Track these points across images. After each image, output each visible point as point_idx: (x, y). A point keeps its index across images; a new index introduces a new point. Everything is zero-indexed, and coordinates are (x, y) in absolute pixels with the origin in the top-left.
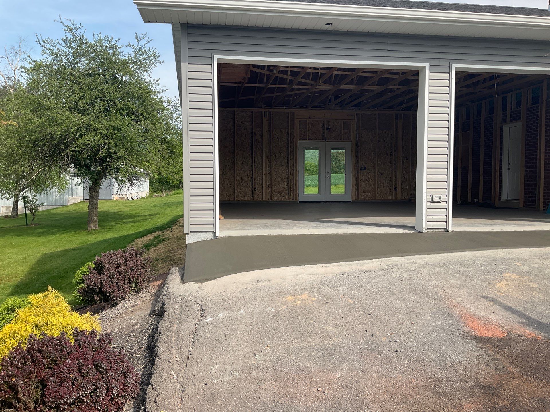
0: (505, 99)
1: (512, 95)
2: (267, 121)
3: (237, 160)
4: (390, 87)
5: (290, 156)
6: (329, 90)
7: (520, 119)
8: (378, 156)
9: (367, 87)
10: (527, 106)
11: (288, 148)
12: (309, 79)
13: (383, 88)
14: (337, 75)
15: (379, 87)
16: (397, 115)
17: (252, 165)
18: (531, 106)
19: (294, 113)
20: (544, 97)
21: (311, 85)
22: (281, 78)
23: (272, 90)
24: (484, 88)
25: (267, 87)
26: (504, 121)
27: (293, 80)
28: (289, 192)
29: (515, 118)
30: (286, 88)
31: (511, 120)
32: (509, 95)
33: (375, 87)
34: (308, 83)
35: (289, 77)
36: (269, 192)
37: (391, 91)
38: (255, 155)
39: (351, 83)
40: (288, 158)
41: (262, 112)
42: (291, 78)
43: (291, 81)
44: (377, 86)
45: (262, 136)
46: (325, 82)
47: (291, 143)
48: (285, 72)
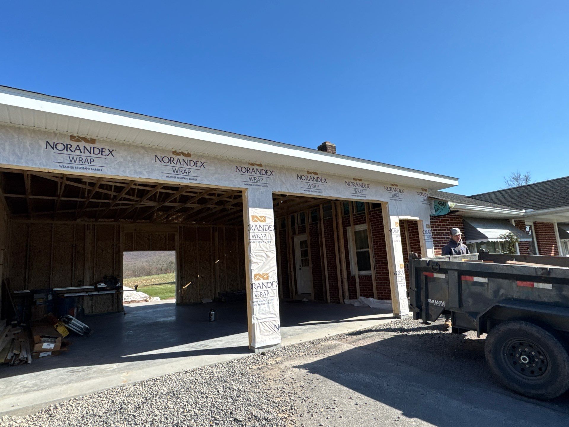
0: (293, 218)
1: (297, 215)
2: (90, 233)
3: (53, 274)
4: (209, 206)
5: (115, 267)
6: (154, 207)
7: (305, 232)
8: (200, 262)
9: (189, 205)
10: (309, 223)
11: (113, 259)
12: (134, 196)
13: (203, 206)
14: (161, 193)
15: (199, 205)
16: (213, 228)
17: (72, 278)
18: (312, 223)
19: (119, 226)
20: (322, 217)
21: (136, 201)
22: (105, 194)
23: (97, 205)
24: (279, 209)
25: (88, 202)
26: (294, 234)
27: (117, 196)
28: (113, 302)
29: (302, 231)
30: (109, 203)
31: (299, 233)
32: (296, 215)
33: (195, 206)
34: (133, 200)
35: (112, 193)
36: (90, 304)
37: (209, 209)
38: (75, 267)
39: (174, 201)
40: (113, 268)
41: (85, 225)
42: (115, 194)
43: (115, 197)
44: (197, 205)
45: (84, 249)
46: (150, 199)
47: (116, 253)
48: (109, 187)
